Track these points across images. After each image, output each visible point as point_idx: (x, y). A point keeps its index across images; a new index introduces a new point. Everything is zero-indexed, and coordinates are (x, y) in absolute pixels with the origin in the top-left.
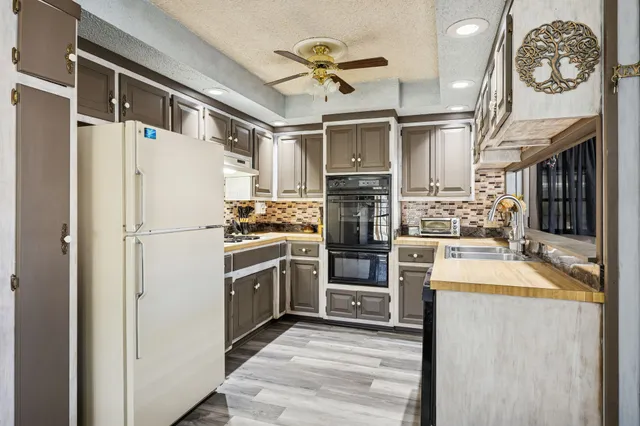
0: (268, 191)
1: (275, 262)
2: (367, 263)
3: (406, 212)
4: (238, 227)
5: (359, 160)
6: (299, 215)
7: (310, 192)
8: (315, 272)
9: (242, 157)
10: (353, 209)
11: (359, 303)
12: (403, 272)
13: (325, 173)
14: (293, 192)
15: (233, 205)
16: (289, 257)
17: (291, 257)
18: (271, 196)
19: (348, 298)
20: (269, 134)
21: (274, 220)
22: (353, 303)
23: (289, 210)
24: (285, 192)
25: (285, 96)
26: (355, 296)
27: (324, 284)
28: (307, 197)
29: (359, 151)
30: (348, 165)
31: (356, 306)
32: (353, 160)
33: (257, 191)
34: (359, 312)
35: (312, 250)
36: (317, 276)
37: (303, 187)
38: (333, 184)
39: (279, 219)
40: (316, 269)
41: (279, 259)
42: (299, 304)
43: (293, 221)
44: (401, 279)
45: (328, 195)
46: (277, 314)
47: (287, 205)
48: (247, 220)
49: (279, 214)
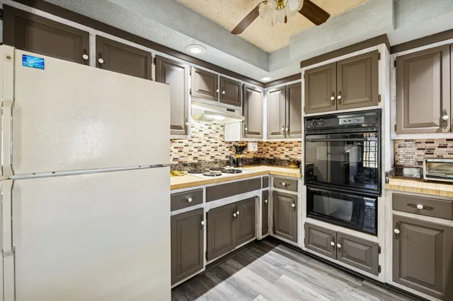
0: (258, 134)
1: (258, 193)
2: (350, 204)
3: (401, 151)
4: (234, 161)
5: (339, 97)
6: (287, 152)
7: (293, 133)
8: (293, 205)
9: (232, 107)
10: (340, 148)
11: (339, 246)
12: (398, 223)
13: (303, 115)
14: (279, 133)
15: (232, 145)
16: (271, 188)
17: (273, 189)
18: (262, 138)
19: (326, 236)
20: (259, 89)
21: (268, 156)
22: (333, 244)
23: (279, 148)
24: (273, 134)
25: (268, 54)
26: (335, 237)
27: (302, 218)
28: (290, 138)
29: (339, 89)
30: (327, 104)
31: (335, 247)
32: (332, 98)
33: (246, 133)
34: (339, 254)
35: (291, 184)
36: (295, 208)
37: (287, 129)
38: (311, 124)
39: (271, 156)
40: (295, 202)
41: (262, 190)
42: (280, 230)
43: (282, 157)
44: (397, 231)
45: (306, 135)
46: (260, 236)
47: (277, 145)
48: (241, 156)
49: (271, 152)
